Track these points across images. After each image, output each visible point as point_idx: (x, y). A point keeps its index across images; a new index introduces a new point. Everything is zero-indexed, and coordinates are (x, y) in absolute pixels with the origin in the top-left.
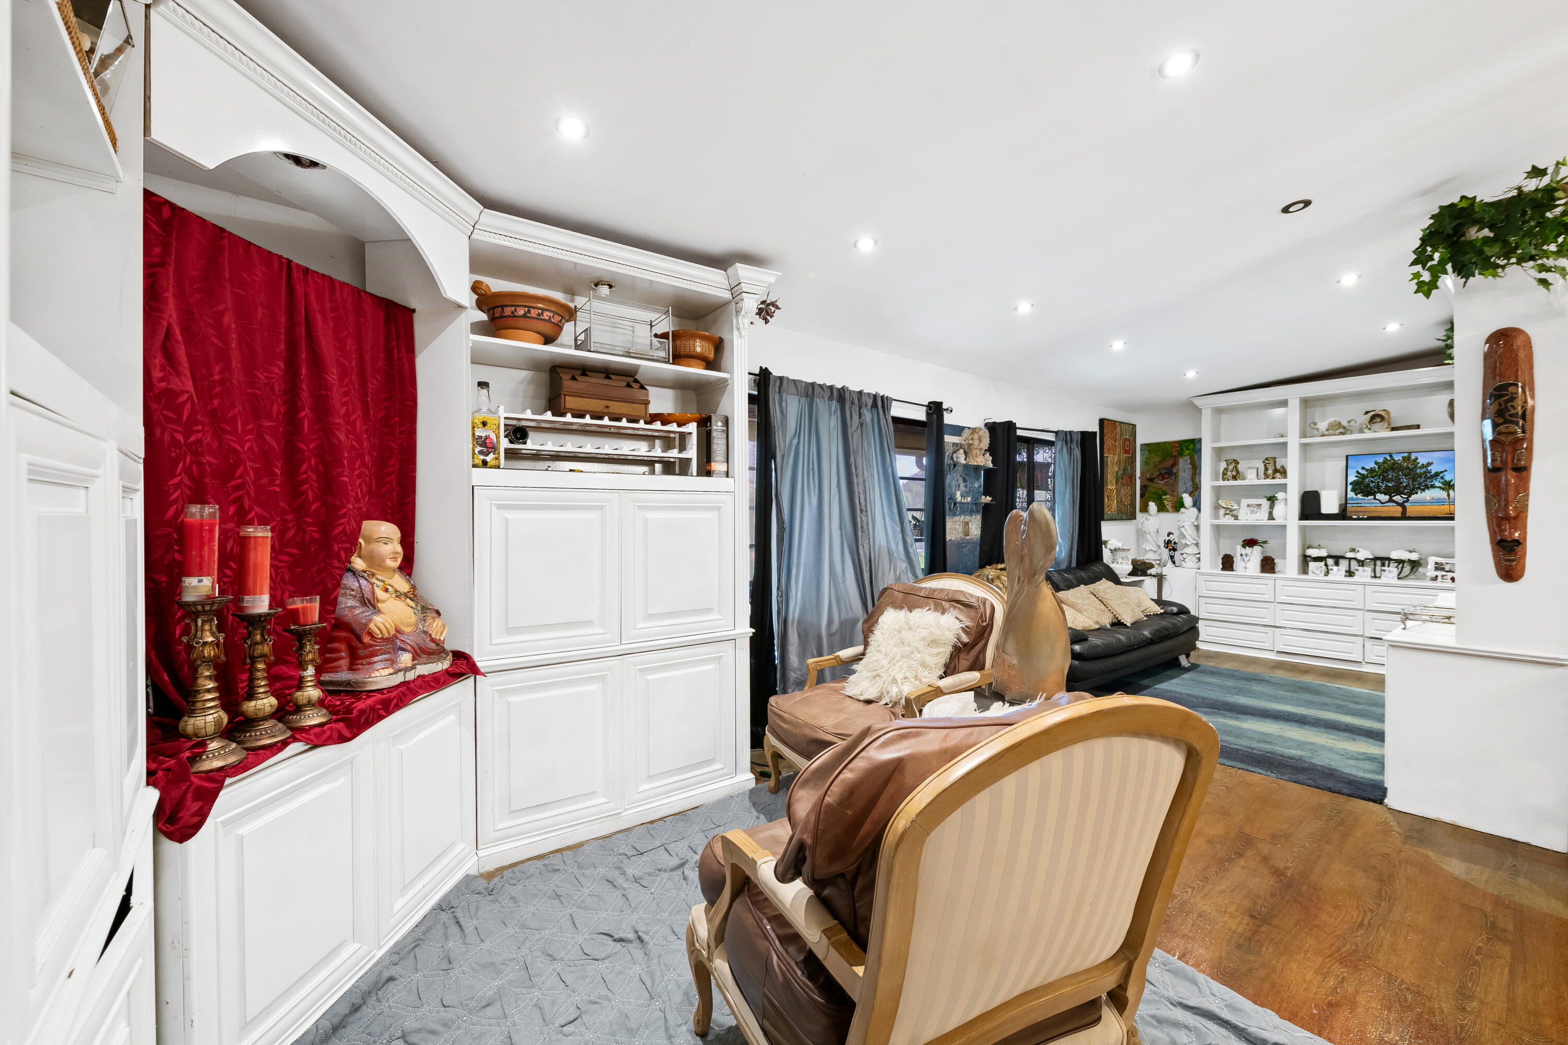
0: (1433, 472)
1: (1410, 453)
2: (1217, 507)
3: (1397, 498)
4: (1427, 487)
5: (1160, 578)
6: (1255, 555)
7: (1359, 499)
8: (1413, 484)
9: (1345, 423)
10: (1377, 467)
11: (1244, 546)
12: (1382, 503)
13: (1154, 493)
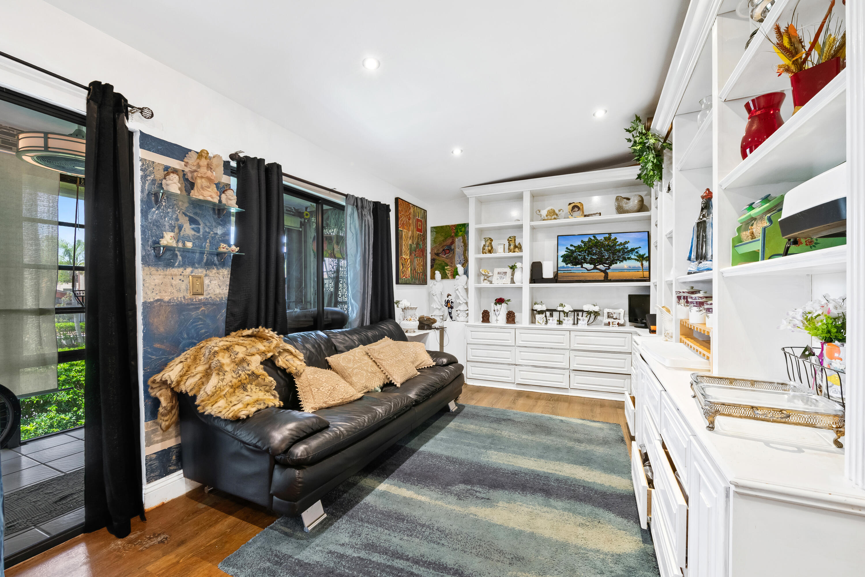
0: (629, 249)
1: (610, 234)
2: (479, 275)
3: (601, 267)
4: (625, 259)
5: (442, 330)
6: (503, 309)
7: (569, 267)
8: (613, 257)
9: (557, 211)
10: (583, 245)
11: (496, 304)
12: (588, 270)
13: (439, 265)
